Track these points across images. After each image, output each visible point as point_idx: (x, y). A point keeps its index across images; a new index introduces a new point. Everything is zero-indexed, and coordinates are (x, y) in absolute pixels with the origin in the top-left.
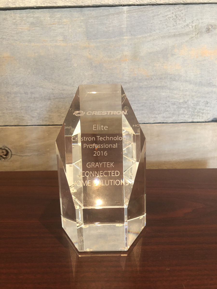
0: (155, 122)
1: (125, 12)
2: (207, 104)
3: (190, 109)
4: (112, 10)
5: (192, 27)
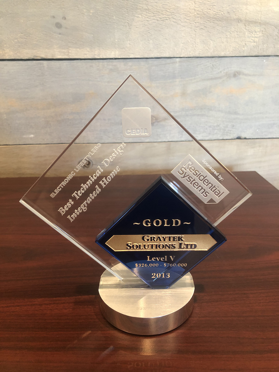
1: (178, 62)
2: (234, 126)
3: (222, 131)
4: (168, 60)
5: (224, 73)
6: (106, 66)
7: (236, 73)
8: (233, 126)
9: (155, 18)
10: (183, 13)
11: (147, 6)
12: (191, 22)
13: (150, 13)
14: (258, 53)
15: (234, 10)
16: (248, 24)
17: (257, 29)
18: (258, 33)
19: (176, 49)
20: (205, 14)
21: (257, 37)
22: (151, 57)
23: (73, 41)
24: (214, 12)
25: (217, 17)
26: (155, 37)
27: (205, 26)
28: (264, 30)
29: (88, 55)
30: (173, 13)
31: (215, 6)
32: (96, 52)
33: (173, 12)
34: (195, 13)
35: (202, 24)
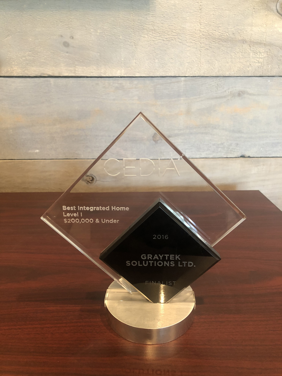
0: (200, 157)
1: (183, 81)
3: (225, 149)
4: (174, 79)
5: (229, 92)
6: (111, 84)
7: (241, 93)
8: (237, 144)
9: (161, 38)
10: (188, 33)
11: (153, 27)
12: (196, 43)
13: (156, 34)
14: (263, 73)
15: (240, 32)
16: (253, 45)
17: (262, 50)
18: (262, 54)
19: (181, 68)
20: (210, 36)
21: (261, 58)
22: (156, 76)
23: (81, 59)
24: (220, 33)
25: (222, 38)
26: (160, 56)
27: (211, 47)
28: (269, 51)
29: (94, 73)
30: (178, 34)
31: (220, 27)
32: (102, 70)
33: (179, 32)
34: (201, 34)
35: (207, 44)
